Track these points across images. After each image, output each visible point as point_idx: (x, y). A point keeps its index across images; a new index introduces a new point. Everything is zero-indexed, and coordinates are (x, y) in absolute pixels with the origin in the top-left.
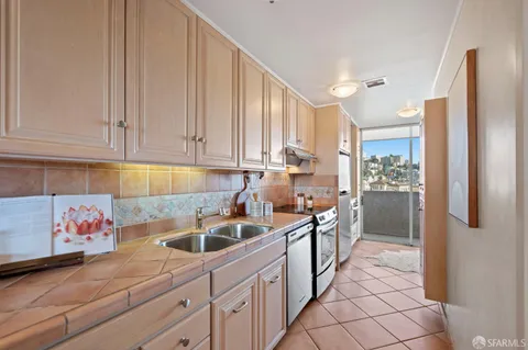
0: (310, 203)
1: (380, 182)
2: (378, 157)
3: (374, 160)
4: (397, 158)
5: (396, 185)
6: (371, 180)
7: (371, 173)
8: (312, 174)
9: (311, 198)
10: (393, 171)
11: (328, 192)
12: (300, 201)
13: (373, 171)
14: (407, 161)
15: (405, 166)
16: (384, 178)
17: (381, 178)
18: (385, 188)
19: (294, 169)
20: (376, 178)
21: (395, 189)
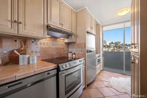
0: (74, 56)
1: (114, 49)
2: (114, 42)
3: (112, 43)
4: (119, 42)
5: (119, 50)
6: (111, 49)
7: (111, 47)
8: (75, 43)
9: (75, 54)
10: (118, 46)
11: (82, 51)
12: (70, 55)
13: (112, 46)
14: (122, 43)
15: (122, 45)
16: (115, 48)
17: (114, 48)
18: (116, 51)
19: (66, 41)
20: (113, 48)
21: (119, 51)
